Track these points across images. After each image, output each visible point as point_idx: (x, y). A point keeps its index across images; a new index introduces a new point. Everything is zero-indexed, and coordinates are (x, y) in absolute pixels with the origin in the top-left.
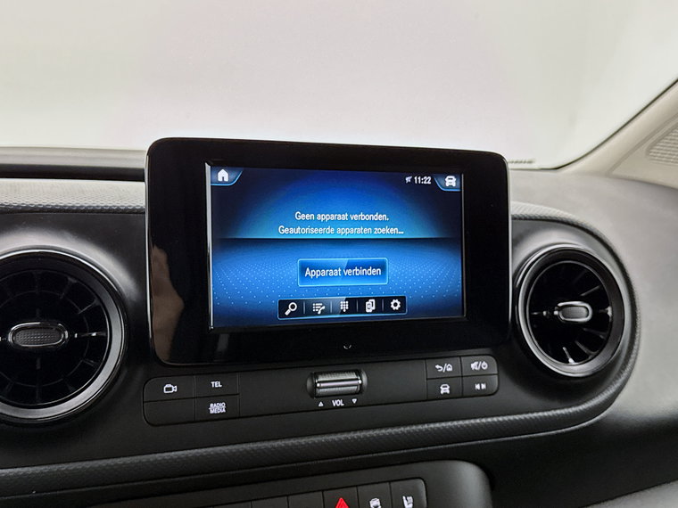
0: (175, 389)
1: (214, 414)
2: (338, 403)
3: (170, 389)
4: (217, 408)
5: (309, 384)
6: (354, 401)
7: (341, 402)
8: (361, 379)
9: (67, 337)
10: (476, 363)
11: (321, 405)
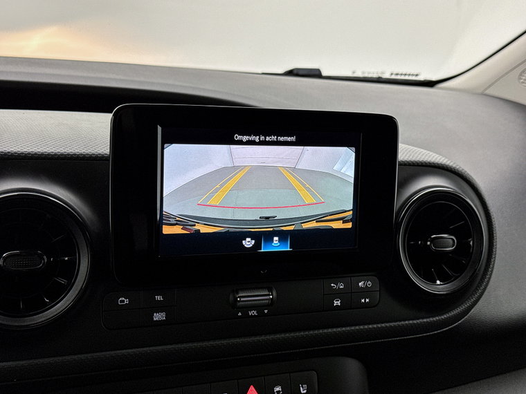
0: (127, 301)
1: (157, 321)
2: (253, 313)
3: (123, 301)
4: (158, 317)
5: (231, 297)
6: (266, 311)
7: (255, 313)
8: (272, 295)
9: (46, 261)
10: (362, 282)
11: (240, 314)
